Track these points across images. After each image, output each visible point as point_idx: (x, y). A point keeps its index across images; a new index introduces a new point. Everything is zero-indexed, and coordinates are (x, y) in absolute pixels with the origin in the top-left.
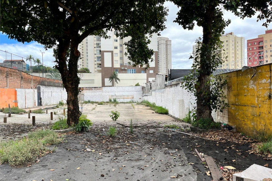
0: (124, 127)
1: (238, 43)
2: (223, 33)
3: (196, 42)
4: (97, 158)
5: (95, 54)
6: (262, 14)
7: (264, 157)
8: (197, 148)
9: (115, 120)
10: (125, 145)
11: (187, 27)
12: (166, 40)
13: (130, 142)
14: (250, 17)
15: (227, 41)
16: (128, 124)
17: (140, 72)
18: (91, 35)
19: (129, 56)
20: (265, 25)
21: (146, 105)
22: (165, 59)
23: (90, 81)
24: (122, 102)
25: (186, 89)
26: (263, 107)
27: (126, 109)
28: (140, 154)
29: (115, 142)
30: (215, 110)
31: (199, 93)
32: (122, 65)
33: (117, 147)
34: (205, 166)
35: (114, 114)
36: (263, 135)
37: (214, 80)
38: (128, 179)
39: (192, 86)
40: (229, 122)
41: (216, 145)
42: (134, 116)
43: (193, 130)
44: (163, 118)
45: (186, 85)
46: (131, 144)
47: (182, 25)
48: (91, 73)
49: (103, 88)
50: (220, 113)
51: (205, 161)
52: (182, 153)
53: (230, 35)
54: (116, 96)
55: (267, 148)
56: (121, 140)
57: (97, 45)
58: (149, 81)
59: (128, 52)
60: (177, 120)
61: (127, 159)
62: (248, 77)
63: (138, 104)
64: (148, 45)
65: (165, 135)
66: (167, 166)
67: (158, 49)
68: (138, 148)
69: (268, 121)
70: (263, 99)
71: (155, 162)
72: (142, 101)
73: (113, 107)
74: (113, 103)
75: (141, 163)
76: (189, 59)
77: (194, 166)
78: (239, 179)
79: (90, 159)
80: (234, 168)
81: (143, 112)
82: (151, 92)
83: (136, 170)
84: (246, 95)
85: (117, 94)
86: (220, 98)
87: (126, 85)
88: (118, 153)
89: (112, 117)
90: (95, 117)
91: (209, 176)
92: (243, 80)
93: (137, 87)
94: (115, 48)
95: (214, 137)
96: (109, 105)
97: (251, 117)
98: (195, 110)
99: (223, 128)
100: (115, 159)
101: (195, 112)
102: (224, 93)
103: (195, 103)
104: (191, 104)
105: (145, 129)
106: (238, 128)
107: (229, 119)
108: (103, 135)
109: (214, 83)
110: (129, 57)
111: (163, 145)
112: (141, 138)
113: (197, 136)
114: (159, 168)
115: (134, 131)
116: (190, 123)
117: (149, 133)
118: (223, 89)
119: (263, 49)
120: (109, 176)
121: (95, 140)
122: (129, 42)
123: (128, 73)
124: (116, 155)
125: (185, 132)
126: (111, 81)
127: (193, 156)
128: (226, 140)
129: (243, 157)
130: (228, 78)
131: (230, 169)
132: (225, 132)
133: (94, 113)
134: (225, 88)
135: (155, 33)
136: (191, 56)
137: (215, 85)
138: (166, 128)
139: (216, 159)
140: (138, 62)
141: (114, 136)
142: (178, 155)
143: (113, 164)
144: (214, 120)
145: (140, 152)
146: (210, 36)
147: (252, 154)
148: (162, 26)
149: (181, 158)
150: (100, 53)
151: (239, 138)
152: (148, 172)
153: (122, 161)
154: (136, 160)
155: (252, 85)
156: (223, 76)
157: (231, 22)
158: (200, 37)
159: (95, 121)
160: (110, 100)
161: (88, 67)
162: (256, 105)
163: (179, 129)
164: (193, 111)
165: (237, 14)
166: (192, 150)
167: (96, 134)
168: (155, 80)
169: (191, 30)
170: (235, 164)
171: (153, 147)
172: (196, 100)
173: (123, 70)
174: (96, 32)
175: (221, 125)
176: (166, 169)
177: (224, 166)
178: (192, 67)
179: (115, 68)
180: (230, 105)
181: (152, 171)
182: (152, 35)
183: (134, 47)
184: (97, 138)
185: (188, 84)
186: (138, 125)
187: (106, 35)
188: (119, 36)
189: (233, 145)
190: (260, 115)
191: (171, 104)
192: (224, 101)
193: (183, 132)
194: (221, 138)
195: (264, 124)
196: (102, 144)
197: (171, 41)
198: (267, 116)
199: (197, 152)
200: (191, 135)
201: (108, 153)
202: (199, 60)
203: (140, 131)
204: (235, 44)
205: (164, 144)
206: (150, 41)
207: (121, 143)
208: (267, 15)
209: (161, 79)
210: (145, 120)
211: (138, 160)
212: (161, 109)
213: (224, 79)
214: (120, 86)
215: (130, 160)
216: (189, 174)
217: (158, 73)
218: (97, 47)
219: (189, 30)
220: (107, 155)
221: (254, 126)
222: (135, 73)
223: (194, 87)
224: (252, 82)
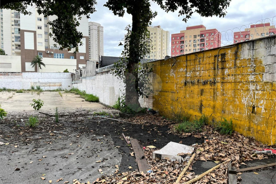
0: (48, 117)
1: (164, 36)
2: (150, 24)
3: (125, 29)
4: (11, 152)
5: (13, 33)
6: (182, 10)
7: (179, 136)
8: (124, 132)
9: (38, 109)
10: (48, 135)
11: (118, 14)
12: (98, 25)
13: (55, 132)
14: (173, 11)
15: (155, 33)
16: (53, 113)
17: (69, 58)
18: (6, 9)
19: (55, 37)
20: (185, 20)
21: (76, 93)
22: (97, 45)
23: (5, 64)
24: (47, 90)
25: (115, 76)
26: (180, 93)
27: (53, 98)
28: (65, 143)
29: (36, 132)
30: (142, 96)
31: (128, 80)
32: (47, 48)
33: (38, 138)
34: (130, 147)
35: (36, 103)
36: (180, 117)
37: (141, 68)
38: (48, 169)
39: (121, 73)
40: (153, 107)
41: (141, 128)
42: (61, 105)
43: (122, 116)
44: (94, 106)
45: (116, 72)
46: (55, 133)
47: (112, 10)
48: (7, 55)
49: (23, 73)
50: (146, 99)
51: (131, 143)
52: (110, 138)
53: (158, 28)
54: (40, 83)
55: (182, 128)
56: (44, 130)
57: (15, 22)
58: (79, 68)
59: (53, 33)
60: (107, 107)
61: (49, 149)
62: (170, 66)
63: (67, 92)
64: (77, 27)
65: (94, 122)
66: (93, 152)
67: (89, 35)
68: (63, 137)
69: (183, 105)
70: (180, 86)
71: (81, 149)
72: (71, 89)
73: (35, 96)
74: (36, 91)
75: (66, 151)
76: (119, 45)
77: (120, 149)
78: (158, 156)
79: (3, 153)
80: (154, 147)
81: (72, 101)
82: (81, 80)
83: (59, 159)
84: (167, 83)
85: (41, 81)
86: (146, 85)
87: (52, 71)
88: (39, 144)
89: (33, 106)
90: (12, 107)
91: (132, 157)
92: (165, 69)
93: (65, 73)
94: (38, 28)
95: (140, 121)
96: (31, 94)
97: (171, 102)
98: (124, 96)
99: (148, 113)
100: (34, 150)
101: (124, 99)
102: (150, 80)
103: (124, 90)
104: (121, 90)
105: (73, 117)
106: (160, 113)
107: (153, 104)
108: (21, 127)
109: (141, 70)
110: (54, 39)
111: (90, 132)
112: (67, 127)
113: (125, 122)
114: (85, 154)
115: (60, 120)
116: (119, 110)
117: (77, 122)
118: (149, 77)
119: (184, 43)
120: (25, 169)
121: (10, 132)
122: (54, 21)
123: (55, 57)
124: (36, 146)
125: (114, 118)
126: (33, 66)
127: (119, 140)
128: (150, 123)
129: (163, 137)
130: (154, 67)
131: (151, 148)
132: (150, 116)
133: (10, 102)
134: (150, 76)
135: (84, 15)
136: (121, 43)
137: (143, 72)
138: (96, 116)
139: (140, 141)
140: (66, 46)
141: (35, 127)
142: (105, 140)
143: (31, 156)
144: (141, 106)
145: (65, 141)
146: (139, 25)
147: (170, 133)
148: (92, 9)
149: (108, 143)
150: (19, 32)
151: (161, 121)
152: (73, 160)
153: (43, 152)
154: (59, 150)
155: (172, 74)
156: (150, 65)
157: (157, 14)
158: (129, 25)
159: (11, 111)
160: (33, 88)
161: (3, 48)
162: (175, 91)
163: (108, 115)
164: (122, 97)
165: (162, 7)
166: (119, 135)
167: (11, 125)
168: (85, 67)
169: (121, 17)
170: (156, 143)
171: (80, 135)
172: (125, 87)
173: (49, 54)
174: (12, 6)
175: (146, 110)
176: (92, 155)
177: (146, 146)
178: (122, 54)
179: (38, 51)
180: (154, 92)
181: (77, 159)
182: (81, 18)
183: (60, 27)
184: (12, 129)
185: (118, 71)
186: (65, 114)
187: (26, 11)
188: (42, 13)
189: (156, 127)
190: (177, 100)
191: (102, 91)
192: (150, 88)
193: (112, 118)
194: (146, 121)
195: (181, 107)
196: (19, 136)
197: (102, 27)
198: (183, 100)
199: (124, 136)
200: (120, 120)
201: (27, 145)
202: (128, 48)
203: (67, 120)
204: (162, 37)
205: (93, 131)
206: (79, 24)
207: (44, 134)
208: (187, 12)
209: (92, 66)
210: (73, 109)
211: (62, 149)
212: (92, 97)
213: (150, 67)
214: (45, 71)
215: (52, 150)
216: (115, 157)
217: (89, 60)
218: (15, 25)
219: (119, 16)
220: (25, 147)
221: (173, 109)
222: (63, 58)
223: (123, 74)
224: (172, 70)
